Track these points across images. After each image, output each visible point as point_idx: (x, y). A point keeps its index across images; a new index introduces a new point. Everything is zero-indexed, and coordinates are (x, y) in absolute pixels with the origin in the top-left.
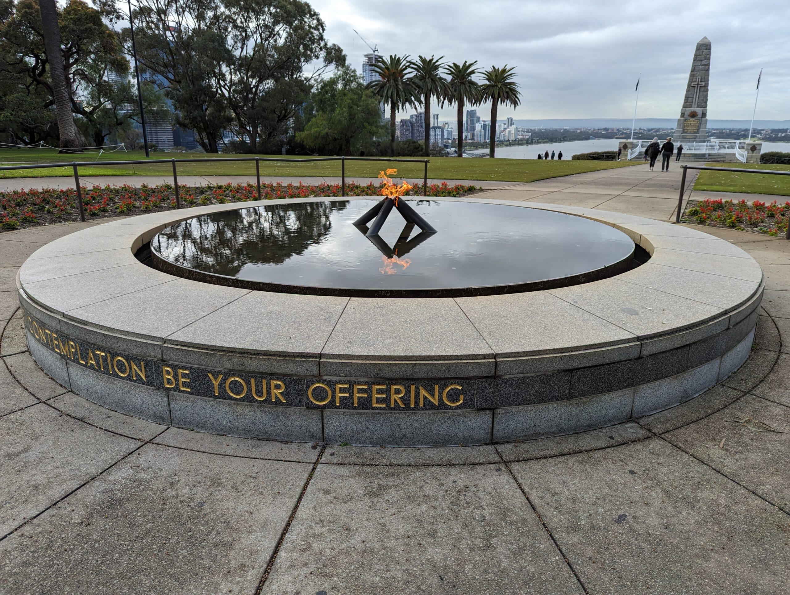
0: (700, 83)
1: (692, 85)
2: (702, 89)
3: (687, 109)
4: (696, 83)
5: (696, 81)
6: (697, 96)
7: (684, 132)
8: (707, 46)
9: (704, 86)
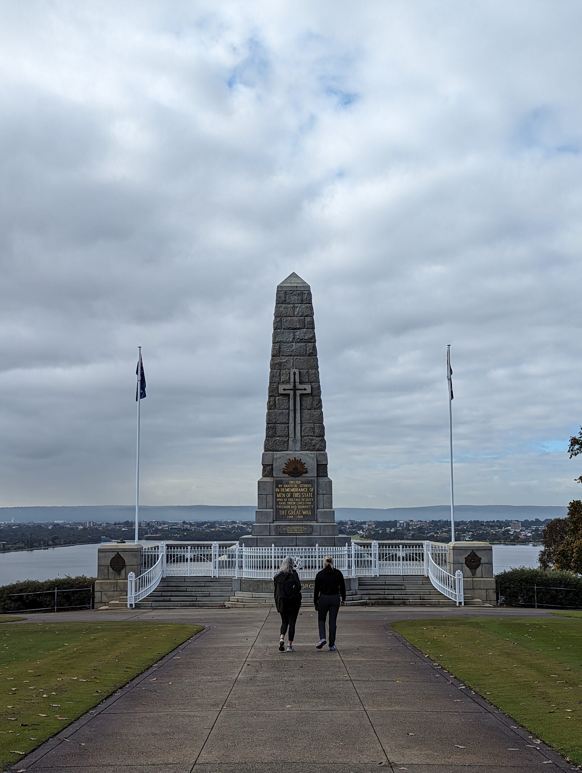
0: (299, 386)
1: (281, 391)
2: (308, 401)
3: (278, 454)
4: (291, 386)
5: (288, 382)
6: (298, 420)
7: (278, 517)
8: (302, 294)
9: (311, 394)
